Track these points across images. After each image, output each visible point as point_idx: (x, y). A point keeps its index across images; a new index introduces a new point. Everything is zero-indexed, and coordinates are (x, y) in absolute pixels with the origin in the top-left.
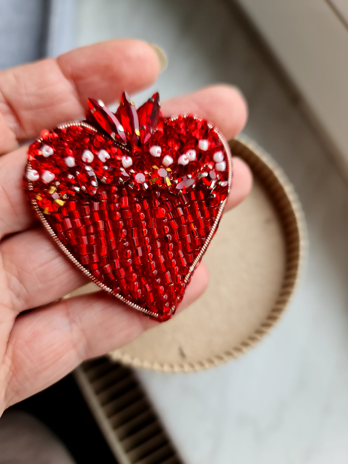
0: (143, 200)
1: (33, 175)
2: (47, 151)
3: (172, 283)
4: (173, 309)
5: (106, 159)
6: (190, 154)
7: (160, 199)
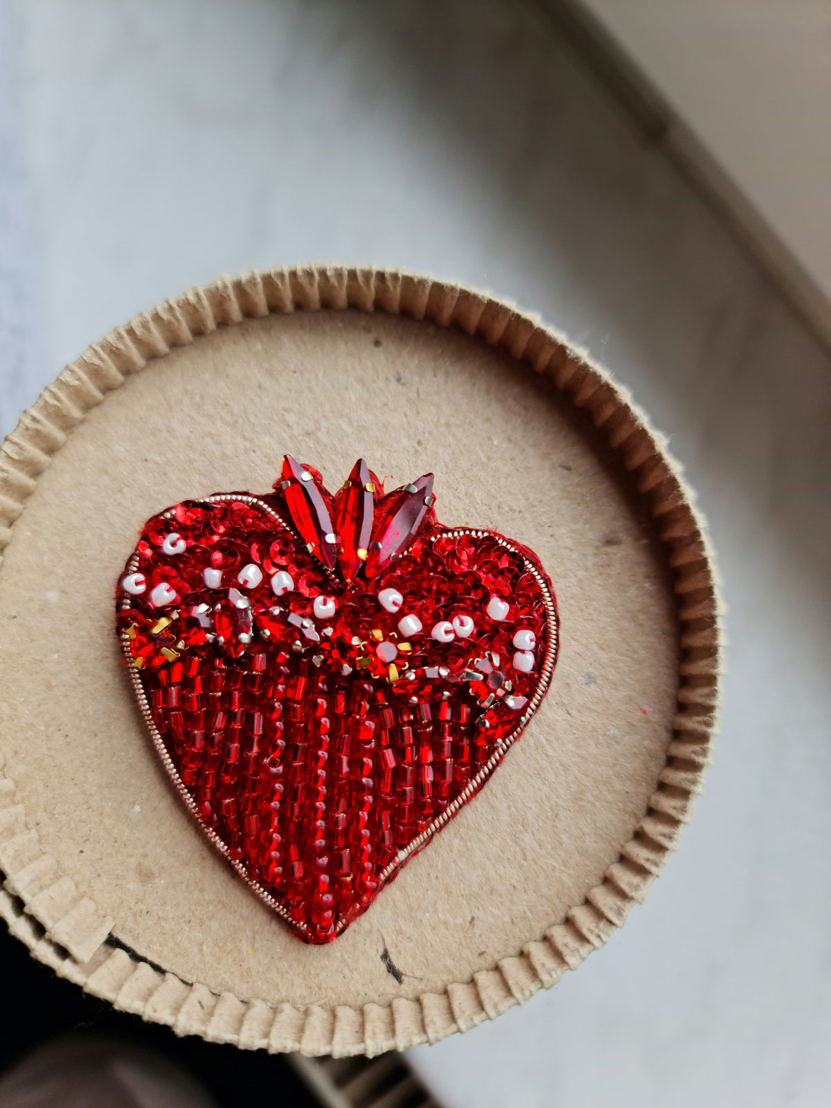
0: (337, 693)
1: (135, 583)
2: (174, 544)
3: (349, 876)
4: (340, 924)
5: (285, 589)
6: (462, 624)
7: (372, 700)
